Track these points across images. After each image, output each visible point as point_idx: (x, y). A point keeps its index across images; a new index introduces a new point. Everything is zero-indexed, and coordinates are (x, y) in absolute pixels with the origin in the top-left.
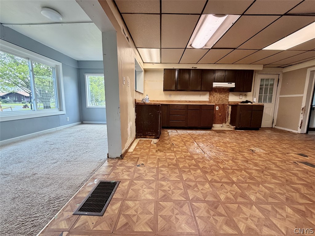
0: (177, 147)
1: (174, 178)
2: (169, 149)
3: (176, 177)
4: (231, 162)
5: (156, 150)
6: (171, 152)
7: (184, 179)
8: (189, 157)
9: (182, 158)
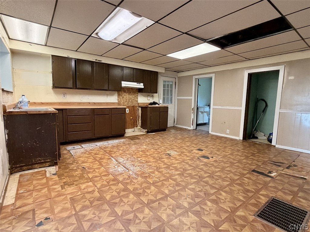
0: (91, 170)
1: (106, 218)
2: (81, 177)
3: (108, 216)
4: (156, 173)
5: (61, 186)
6: (86, 181)
7: (120, 215)
8: (113, 180)
9: (106, 186)
